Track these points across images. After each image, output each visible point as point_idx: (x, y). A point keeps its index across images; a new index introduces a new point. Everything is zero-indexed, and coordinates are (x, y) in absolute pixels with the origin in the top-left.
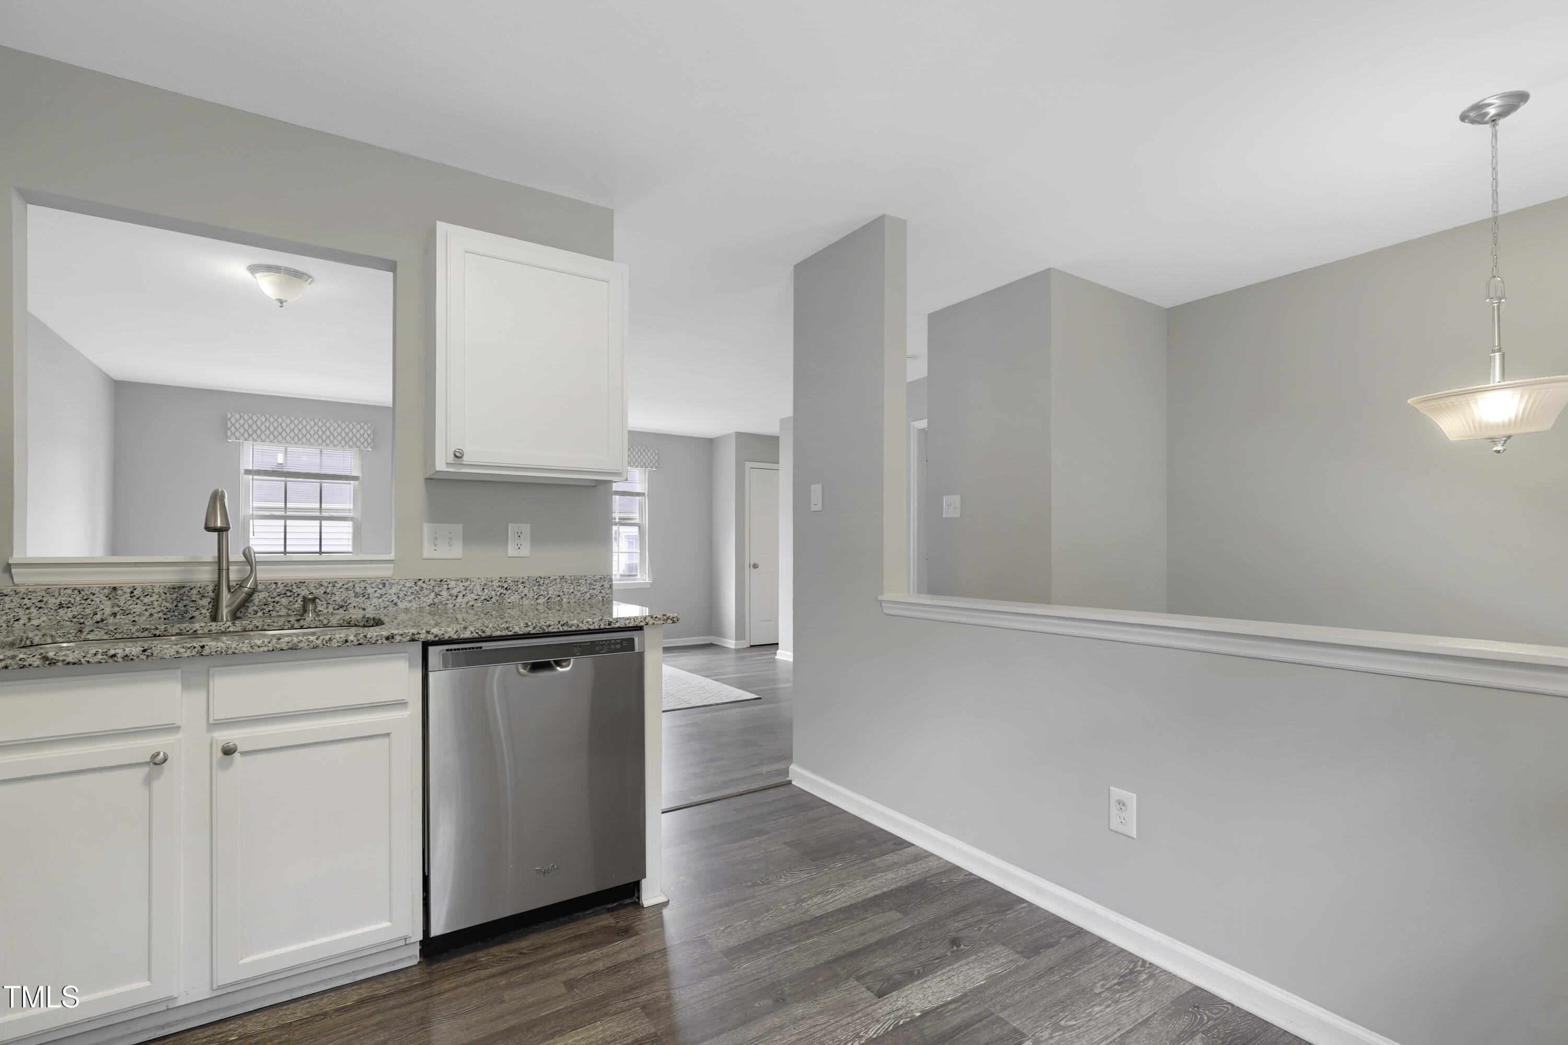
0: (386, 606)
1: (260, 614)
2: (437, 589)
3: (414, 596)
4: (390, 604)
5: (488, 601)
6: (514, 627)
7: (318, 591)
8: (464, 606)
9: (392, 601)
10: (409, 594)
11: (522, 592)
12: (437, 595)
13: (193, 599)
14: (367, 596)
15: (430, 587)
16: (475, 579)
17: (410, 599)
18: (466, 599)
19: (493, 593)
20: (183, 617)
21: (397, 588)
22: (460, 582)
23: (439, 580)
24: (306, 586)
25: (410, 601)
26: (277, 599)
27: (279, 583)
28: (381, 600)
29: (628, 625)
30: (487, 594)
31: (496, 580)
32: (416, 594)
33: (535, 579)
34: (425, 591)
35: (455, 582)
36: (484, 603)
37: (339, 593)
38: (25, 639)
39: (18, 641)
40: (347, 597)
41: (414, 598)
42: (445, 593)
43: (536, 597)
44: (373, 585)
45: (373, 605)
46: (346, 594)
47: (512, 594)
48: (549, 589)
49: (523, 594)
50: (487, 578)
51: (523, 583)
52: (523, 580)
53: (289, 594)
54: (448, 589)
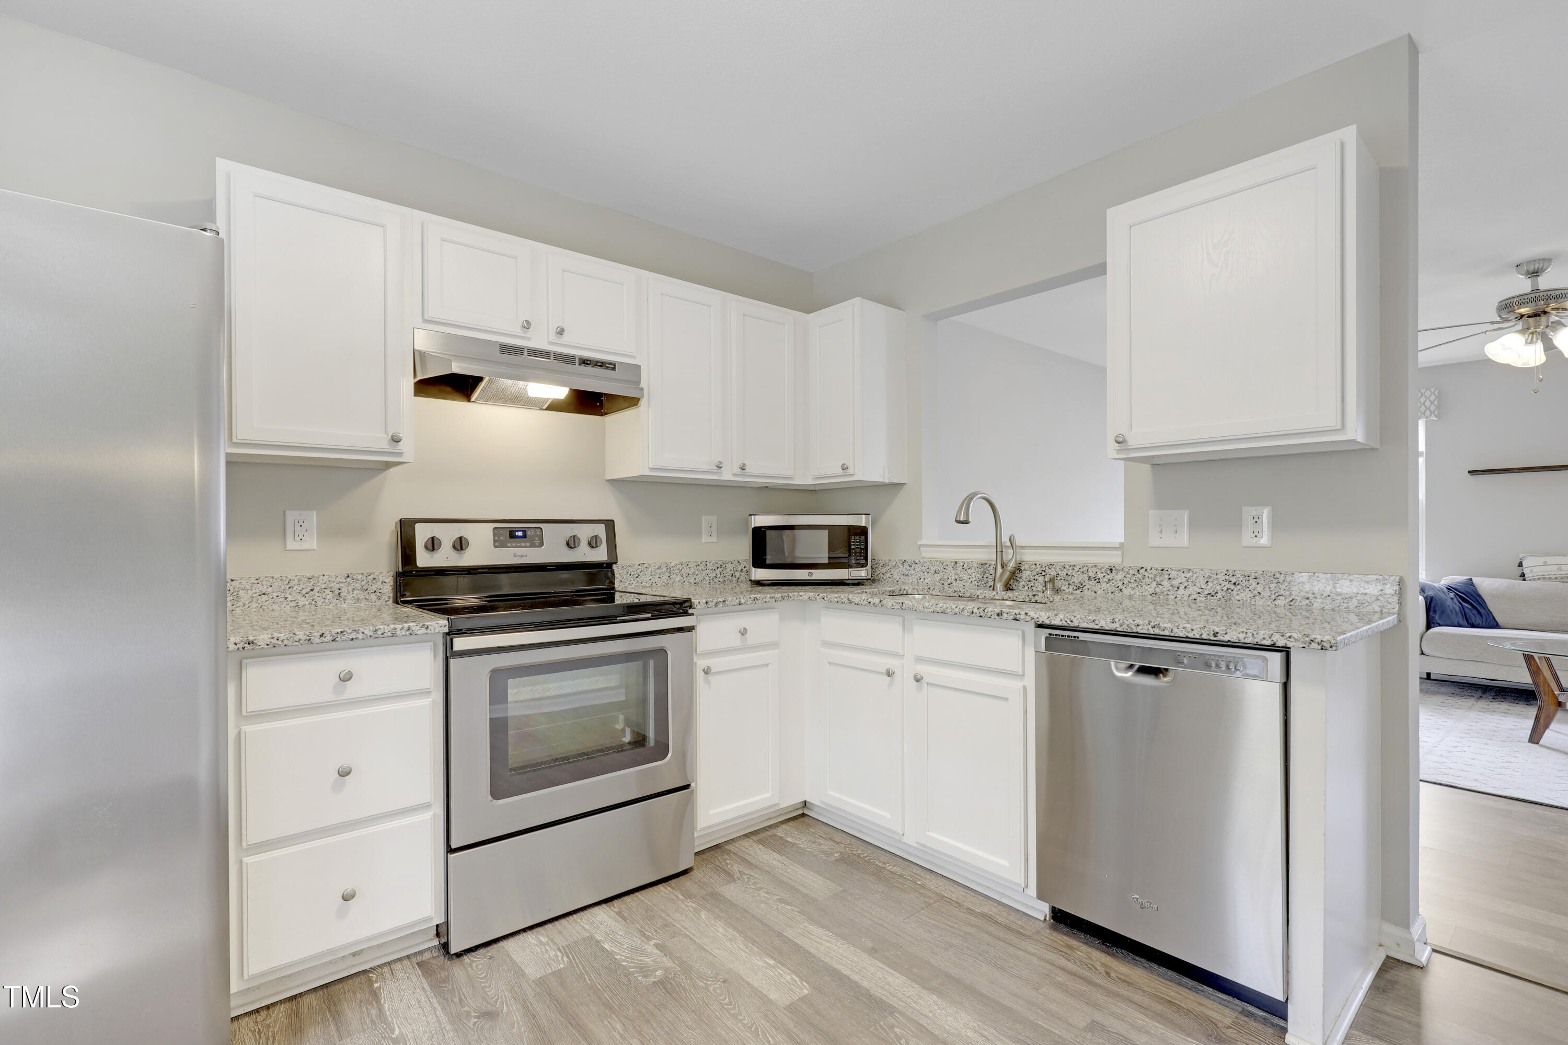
0: (1113, 591)
1: (1026, 588)
2: (1158, 579)
3: (1137, 584)
4: (1116, 589)
5: (1212, 596)
6: (1100, 620)
7: (1062, 573)
8: (1186, 598)
9: (1118, 587)
10: (1132, 581)
11: (1254, 589)
12: (1159, 584)
13: (991, 573)
14: (1097, 580)
15: (1152, 576)
16: (1198, 571)
17: (1133, 586)
18: (1188, 592)
19: (1219, 587)
20: (986, 586)
21: (1122, 574)
22: (1181, 573)
23: (1160, 569)
24: (1054, 568)
25: (1134, 589)
26: (1036, 577)
27: (1038, 564)
28: (1108, 584)
29: (1243, 641)
30: (1211, 588)
31: (1222, 572)
32: (1139, 583)
33: (1272, 575)
34: (1147, 579)
35: (1176, 573)
36: (1208, 598)
37: (1077, 575)
38: (903, 590)
39: (898, 590)
40: (1082, 580)
41: (1137, 586)
42: (1166, 583)
43: (1273, 597)
44: (1102, 570)
45: (1102, 589)
46: (1082, 577)
47: (1242, 591)
48: (1292, 589)
49: (1256, 592)
50: (1211, 570)
51: (1256, 579)
52: (1256, 575)
53: (1043, 574)
54: (1169, 579)
